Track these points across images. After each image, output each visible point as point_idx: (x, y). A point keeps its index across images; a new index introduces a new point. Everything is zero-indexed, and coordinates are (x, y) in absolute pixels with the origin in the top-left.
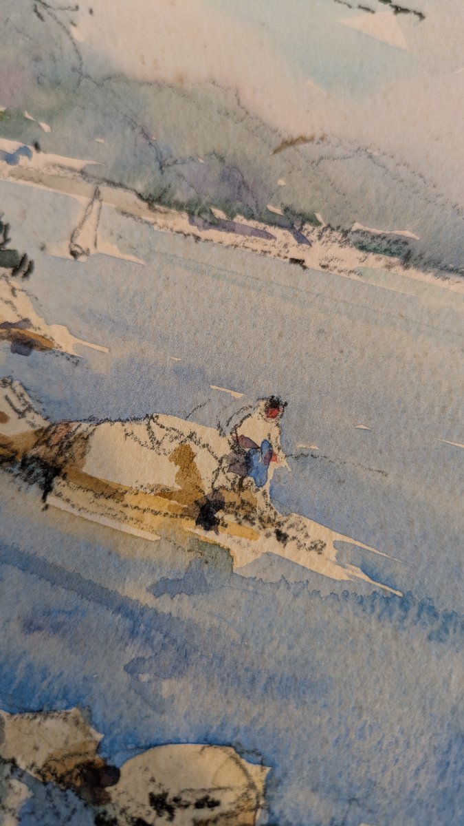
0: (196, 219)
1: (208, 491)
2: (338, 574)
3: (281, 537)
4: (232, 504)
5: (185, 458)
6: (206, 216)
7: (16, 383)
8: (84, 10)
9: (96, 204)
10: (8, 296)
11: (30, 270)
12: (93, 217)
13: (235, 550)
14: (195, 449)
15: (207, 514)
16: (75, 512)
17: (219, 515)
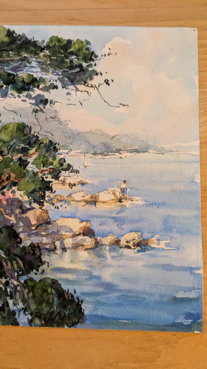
0: (103, 155)
1: (119, 197)
2: (142, 203)
3: (132, 200)
4: (123, 198)
5: (114, 194)
6: (104, 154)
7: (84, 191)
8: (68, 121)
9: (85, 157)
10: (77, 177)
11: (79, 172)
12: (86, 160)
13: (126, 205)
14: (115, 192)
15: (120, 201)
16: (101, 207)
17: (122, 200)
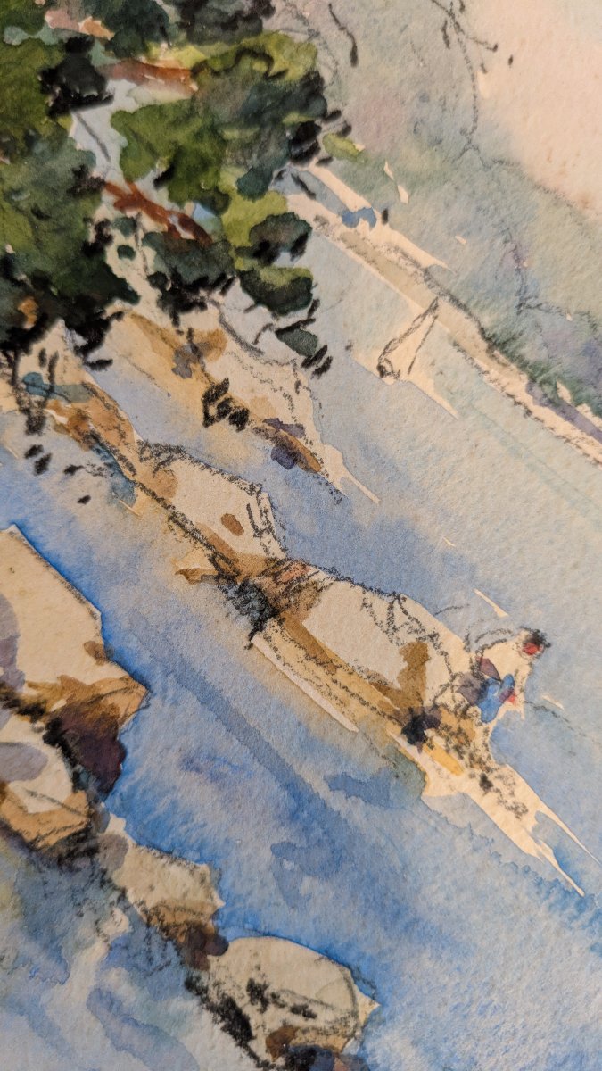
0: (537, 390)
1: (428, 703)
2: (529, 846)
3: (485, 784)
4: (447, 728)
5: (417, 658)
6: (548, 389)
7: (264, 495)
8: (503, 54)
9: (429, 320)
10: (291, 390)
11: (325, 368)
12: (418, 335)
13: (431, 776)
14: (432, 651)
15: (417, 727)
16: (279, 664)
17: (429, 733)
